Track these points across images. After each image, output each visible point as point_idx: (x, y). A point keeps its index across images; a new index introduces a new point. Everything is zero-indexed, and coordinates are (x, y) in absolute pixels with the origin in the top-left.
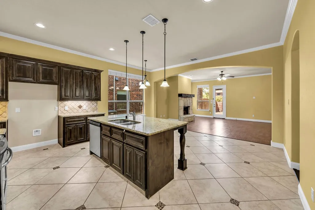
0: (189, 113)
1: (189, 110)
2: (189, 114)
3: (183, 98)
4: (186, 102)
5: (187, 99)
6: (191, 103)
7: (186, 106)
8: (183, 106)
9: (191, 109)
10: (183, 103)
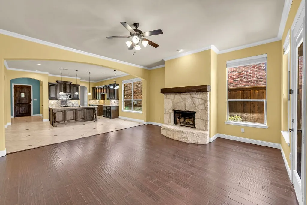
3: (170, 95)
4: (180, 102)
5: (184, 96)
6: (199, 105)
7: (179, 110)
8: (170, 109)
9: (198, 119)
10: (171, 104)
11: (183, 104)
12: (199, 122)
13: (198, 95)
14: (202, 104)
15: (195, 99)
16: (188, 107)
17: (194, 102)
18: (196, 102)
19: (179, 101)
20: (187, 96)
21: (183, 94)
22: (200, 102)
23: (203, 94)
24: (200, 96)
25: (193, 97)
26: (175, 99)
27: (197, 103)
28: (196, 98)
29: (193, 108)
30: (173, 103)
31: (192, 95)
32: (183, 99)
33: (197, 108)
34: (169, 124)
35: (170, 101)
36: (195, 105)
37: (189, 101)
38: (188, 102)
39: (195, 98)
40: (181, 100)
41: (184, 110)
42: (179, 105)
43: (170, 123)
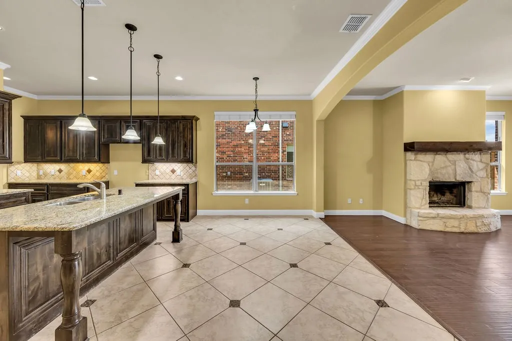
0: (468, 202)
1: (468, 194)
2: (470, 207)
3: (426, 154)
4: (446, 167)
5: (452, 157)
6: (478, 171)
7: (444, 180)
8: (425, 180)
9: (477, 192)
10: (427, 170)
11: (450, 170)
12: (478, 197)
13: (477, 156)
14: (482, 170)
15: (472, 161)
16: (460, 175)
17: (471, 167)
18: (473, 166)
19: (443, 166)
20: (459, 157)
21: (452, 154)
22: (479, 166)
23: (483, 154)
24: (479, 157)
25: (468, 159)
26: (436, 162)
27: (475, 169)
28: (474, 160)
29: (469, 175)
30: (430, 169)
31: (467, 156)
32: (452, 162)
33: (474, 175)
34: (423, 207)
35: (426, 165)
36: (472, 171)
37: (462, 166)
38: (460, 166)
39: (471, 159)
40: (448, 164)
41: (454, 180)
42: (444, 171)
43: (424, 205)
